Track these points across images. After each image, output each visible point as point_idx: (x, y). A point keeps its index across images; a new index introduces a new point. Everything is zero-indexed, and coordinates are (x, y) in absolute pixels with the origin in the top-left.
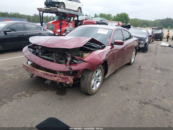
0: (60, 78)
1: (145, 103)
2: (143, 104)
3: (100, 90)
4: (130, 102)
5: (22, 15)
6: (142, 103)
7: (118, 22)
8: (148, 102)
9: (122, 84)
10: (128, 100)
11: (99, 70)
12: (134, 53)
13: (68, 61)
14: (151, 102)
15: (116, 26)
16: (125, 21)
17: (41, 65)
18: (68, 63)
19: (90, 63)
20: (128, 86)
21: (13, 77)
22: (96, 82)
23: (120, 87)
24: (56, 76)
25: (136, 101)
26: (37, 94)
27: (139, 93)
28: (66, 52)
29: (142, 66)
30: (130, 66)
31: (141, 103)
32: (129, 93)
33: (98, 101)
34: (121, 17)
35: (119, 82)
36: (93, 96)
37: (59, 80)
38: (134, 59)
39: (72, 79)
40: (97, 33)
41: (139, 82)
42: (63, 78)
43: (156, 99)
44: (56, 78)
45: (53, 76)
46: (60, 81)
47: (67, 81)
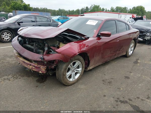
0: (34, 67)
1: (122, 102)
2: (120, 103)
3: (81, 81)
4: (106, 98)
5: (50, 10)
6: (119, 101)
7: (132, 15)
8: (127, 101)
9: (107, 77)
10: (105, 96)
11: (77, 61)
12: (132, 45)
13: (45, 51)
14: (130, 102)
15: (130, 18)
16: (141, 13)
17: (21, 53)
18: (45, 53)
19: (63, 54)
20: (112, 80)
21: (11, 62)
22: (74, 73)
23: (103, 81)
24: (30, 65)
25: (113, 98)
26: (19, 79)
27: (122, 89)
28: (45, 42)
29: (140, 59)
30: (126, 59)
31: (117, 101)
32: (110, 87)
33: (72, 93)
34: (137, 10)
35: (105, 75)
36: (70, 87)
37: (33, 68)
38: (132, 51)
39: (44, 69)
40: (87, 24)
41: (128, 76)
42: (36, 67)
43: (138, 98)
44: (31, 67)
45: (28, 64)
46: (34, 70)
47: (40, 70)
